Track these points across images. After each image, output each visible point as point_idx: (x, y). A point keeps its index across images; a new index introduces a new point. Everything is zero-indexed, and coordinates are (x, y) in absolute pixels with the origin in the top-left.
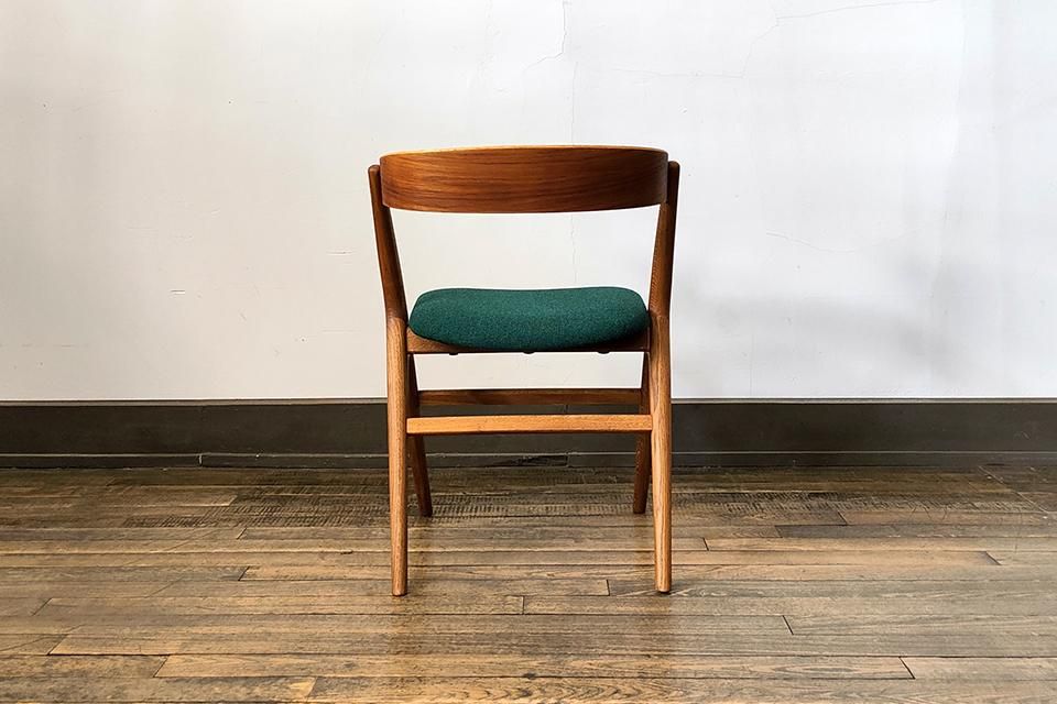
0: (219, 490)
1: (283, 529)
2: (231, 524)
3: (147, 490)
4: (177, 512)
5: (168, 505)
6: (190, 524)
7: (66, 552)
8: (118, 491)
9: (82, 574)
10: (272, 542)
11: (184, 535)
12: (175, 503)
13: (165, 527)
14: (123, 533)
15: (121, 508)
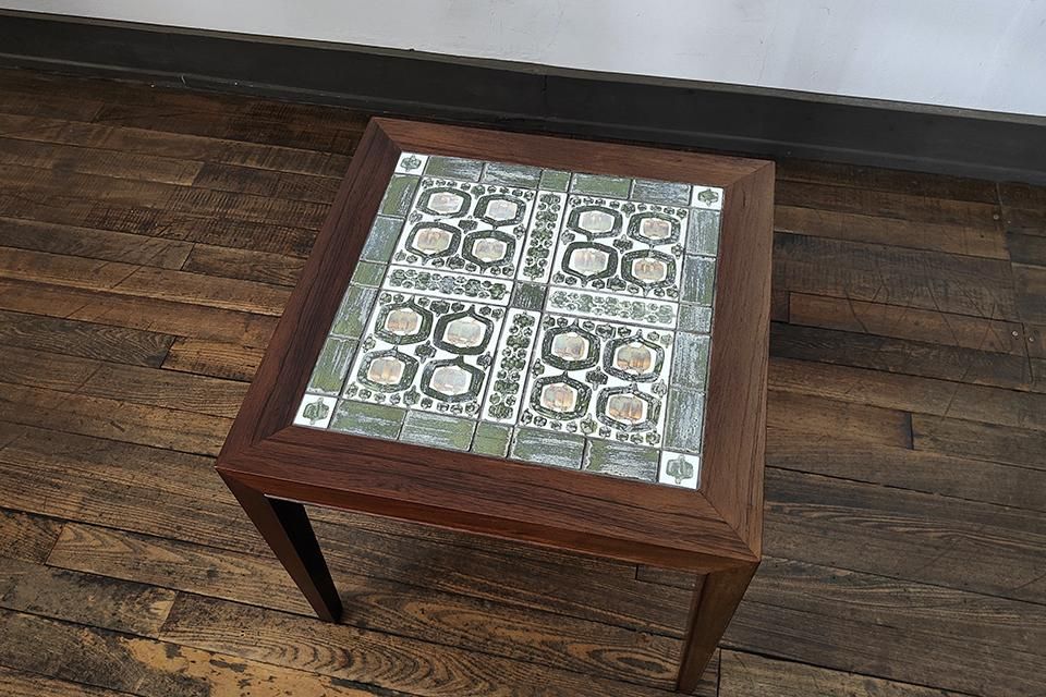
0: (191, 145)
1: (229, 252)
2: (183, 233)
3: (126, 138)
4: (142, 194)
5: (138, 175)
6: (145, 228)
7: (26, 278)
9: (30, 329)
10: (210, 281)
11: (135, 255)
12: (144, 173)
13: (122, 231)
14: (83, 241)
15: (95, 176)
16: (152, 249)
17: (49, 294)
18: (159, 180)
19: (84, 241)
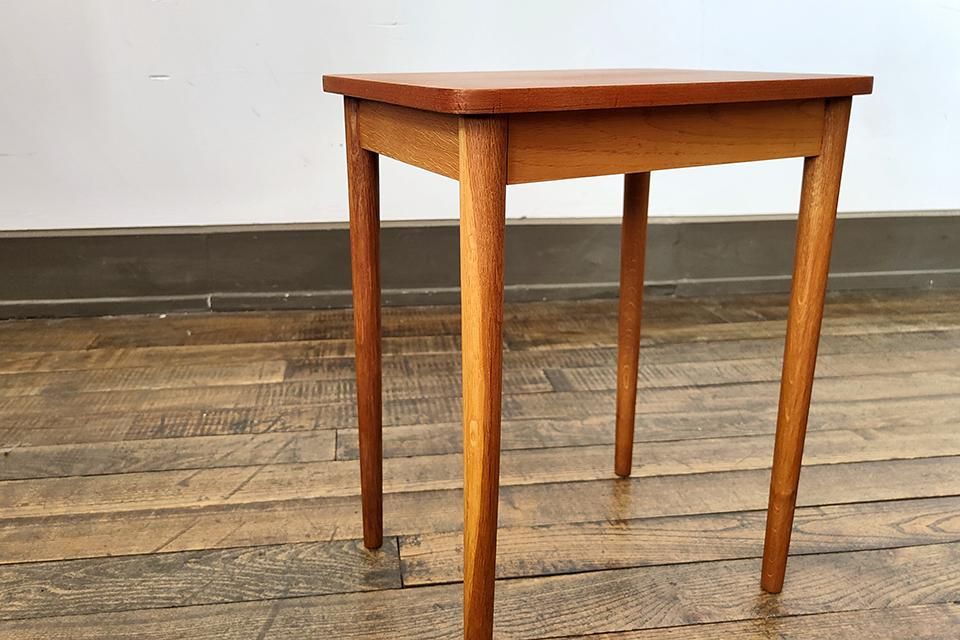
0: (253, 351)
2: (306, 423)
3: (148, 356)
4: (209, 399)
5: (190, 383)
6: (239, 427)
8: (104, 358)
11: (243, 455)
12: (199, 381)
13: (202, 435)
14: (136, 454)
15: (119, 392)
16: (268, 446)
17: (100, 527)
18: (228, 383)
19: (139, 454)
